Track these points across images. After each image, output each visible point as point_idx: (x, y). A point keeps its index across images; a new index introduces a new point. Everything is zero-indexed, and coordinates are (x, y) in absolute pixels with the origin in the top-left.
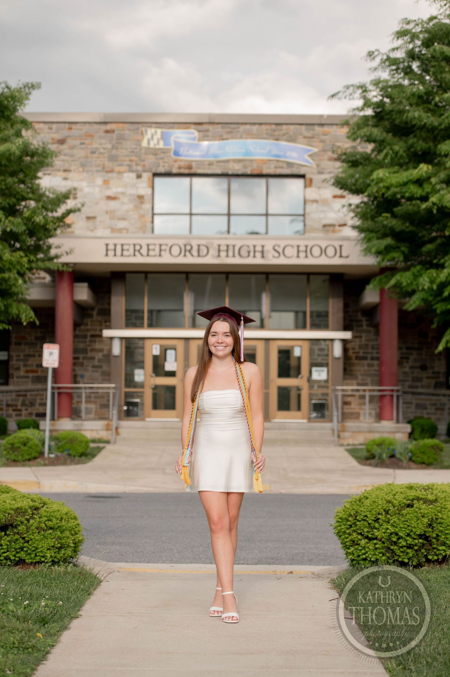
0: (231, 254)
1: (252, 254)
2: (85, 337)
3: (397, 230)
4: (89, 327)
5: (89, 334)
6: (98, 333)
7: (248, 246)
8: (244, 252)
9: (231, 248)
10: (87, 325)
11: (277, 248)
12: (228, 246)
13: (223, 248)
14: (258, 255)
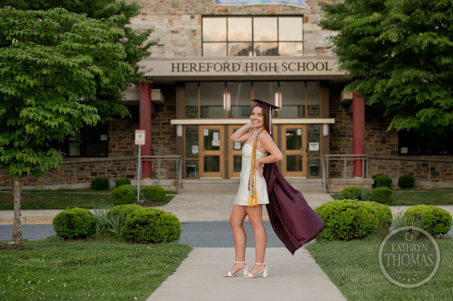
0: (254, 69)
1: (268, 69)
2: (159, 124)
3: (360, 55)
4: (161, 118)
5: (161, 122)
6: (167, 122)
7: (266, 64)
8: (263, 68)
9: (254, 65)
10: (159, 116)
11: (284, 65)
12: (252, 64)
13: (249, 65)
14: (272, 69)
